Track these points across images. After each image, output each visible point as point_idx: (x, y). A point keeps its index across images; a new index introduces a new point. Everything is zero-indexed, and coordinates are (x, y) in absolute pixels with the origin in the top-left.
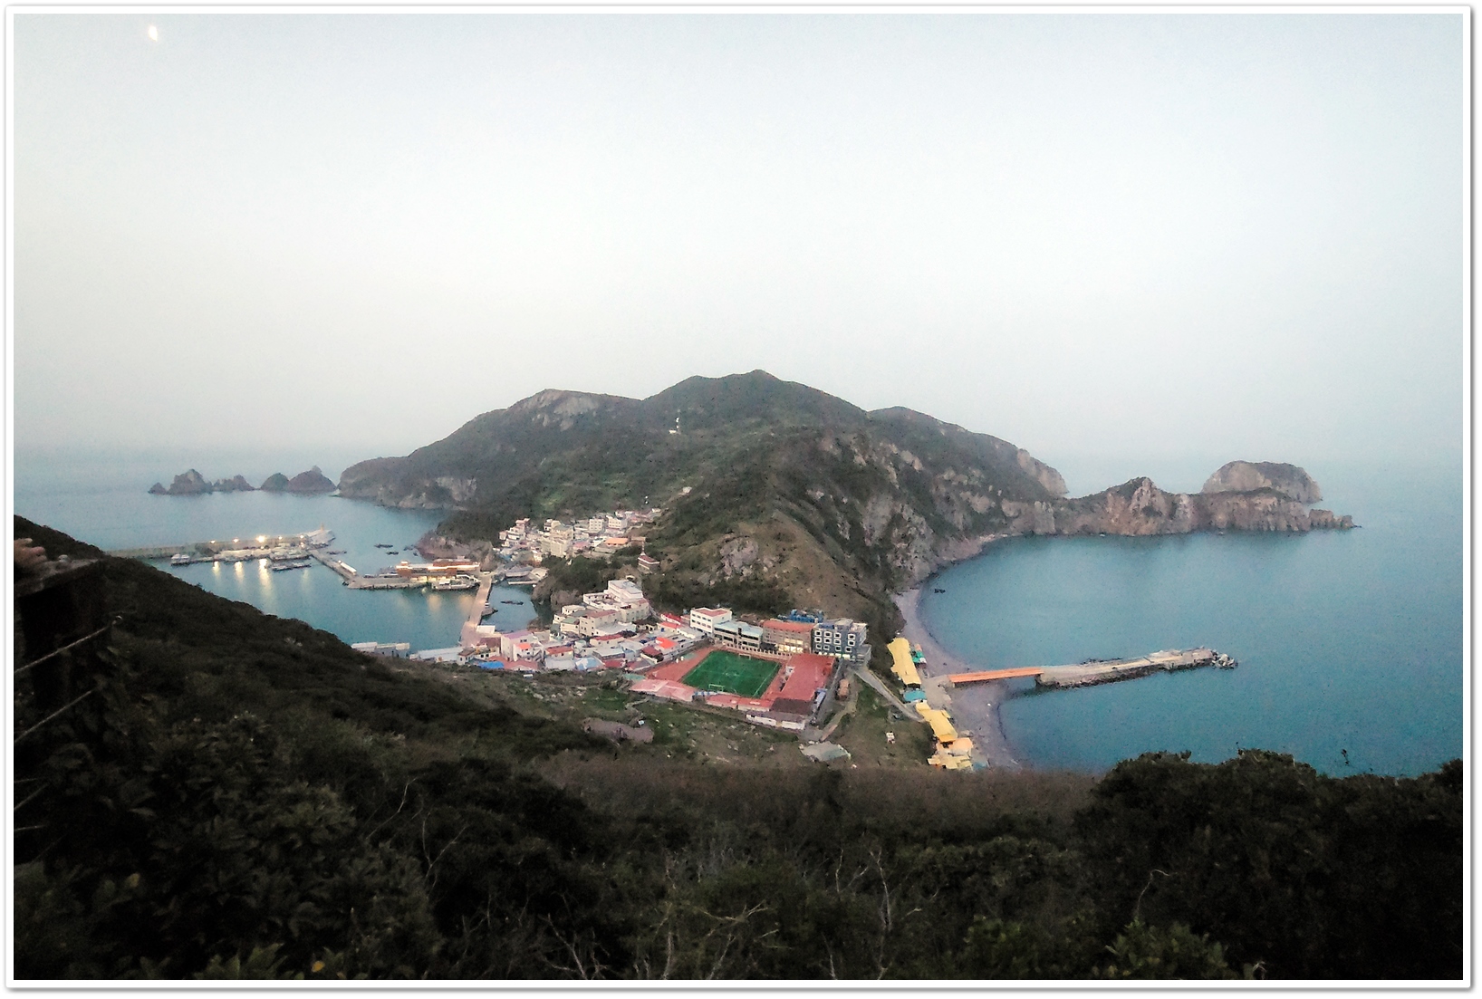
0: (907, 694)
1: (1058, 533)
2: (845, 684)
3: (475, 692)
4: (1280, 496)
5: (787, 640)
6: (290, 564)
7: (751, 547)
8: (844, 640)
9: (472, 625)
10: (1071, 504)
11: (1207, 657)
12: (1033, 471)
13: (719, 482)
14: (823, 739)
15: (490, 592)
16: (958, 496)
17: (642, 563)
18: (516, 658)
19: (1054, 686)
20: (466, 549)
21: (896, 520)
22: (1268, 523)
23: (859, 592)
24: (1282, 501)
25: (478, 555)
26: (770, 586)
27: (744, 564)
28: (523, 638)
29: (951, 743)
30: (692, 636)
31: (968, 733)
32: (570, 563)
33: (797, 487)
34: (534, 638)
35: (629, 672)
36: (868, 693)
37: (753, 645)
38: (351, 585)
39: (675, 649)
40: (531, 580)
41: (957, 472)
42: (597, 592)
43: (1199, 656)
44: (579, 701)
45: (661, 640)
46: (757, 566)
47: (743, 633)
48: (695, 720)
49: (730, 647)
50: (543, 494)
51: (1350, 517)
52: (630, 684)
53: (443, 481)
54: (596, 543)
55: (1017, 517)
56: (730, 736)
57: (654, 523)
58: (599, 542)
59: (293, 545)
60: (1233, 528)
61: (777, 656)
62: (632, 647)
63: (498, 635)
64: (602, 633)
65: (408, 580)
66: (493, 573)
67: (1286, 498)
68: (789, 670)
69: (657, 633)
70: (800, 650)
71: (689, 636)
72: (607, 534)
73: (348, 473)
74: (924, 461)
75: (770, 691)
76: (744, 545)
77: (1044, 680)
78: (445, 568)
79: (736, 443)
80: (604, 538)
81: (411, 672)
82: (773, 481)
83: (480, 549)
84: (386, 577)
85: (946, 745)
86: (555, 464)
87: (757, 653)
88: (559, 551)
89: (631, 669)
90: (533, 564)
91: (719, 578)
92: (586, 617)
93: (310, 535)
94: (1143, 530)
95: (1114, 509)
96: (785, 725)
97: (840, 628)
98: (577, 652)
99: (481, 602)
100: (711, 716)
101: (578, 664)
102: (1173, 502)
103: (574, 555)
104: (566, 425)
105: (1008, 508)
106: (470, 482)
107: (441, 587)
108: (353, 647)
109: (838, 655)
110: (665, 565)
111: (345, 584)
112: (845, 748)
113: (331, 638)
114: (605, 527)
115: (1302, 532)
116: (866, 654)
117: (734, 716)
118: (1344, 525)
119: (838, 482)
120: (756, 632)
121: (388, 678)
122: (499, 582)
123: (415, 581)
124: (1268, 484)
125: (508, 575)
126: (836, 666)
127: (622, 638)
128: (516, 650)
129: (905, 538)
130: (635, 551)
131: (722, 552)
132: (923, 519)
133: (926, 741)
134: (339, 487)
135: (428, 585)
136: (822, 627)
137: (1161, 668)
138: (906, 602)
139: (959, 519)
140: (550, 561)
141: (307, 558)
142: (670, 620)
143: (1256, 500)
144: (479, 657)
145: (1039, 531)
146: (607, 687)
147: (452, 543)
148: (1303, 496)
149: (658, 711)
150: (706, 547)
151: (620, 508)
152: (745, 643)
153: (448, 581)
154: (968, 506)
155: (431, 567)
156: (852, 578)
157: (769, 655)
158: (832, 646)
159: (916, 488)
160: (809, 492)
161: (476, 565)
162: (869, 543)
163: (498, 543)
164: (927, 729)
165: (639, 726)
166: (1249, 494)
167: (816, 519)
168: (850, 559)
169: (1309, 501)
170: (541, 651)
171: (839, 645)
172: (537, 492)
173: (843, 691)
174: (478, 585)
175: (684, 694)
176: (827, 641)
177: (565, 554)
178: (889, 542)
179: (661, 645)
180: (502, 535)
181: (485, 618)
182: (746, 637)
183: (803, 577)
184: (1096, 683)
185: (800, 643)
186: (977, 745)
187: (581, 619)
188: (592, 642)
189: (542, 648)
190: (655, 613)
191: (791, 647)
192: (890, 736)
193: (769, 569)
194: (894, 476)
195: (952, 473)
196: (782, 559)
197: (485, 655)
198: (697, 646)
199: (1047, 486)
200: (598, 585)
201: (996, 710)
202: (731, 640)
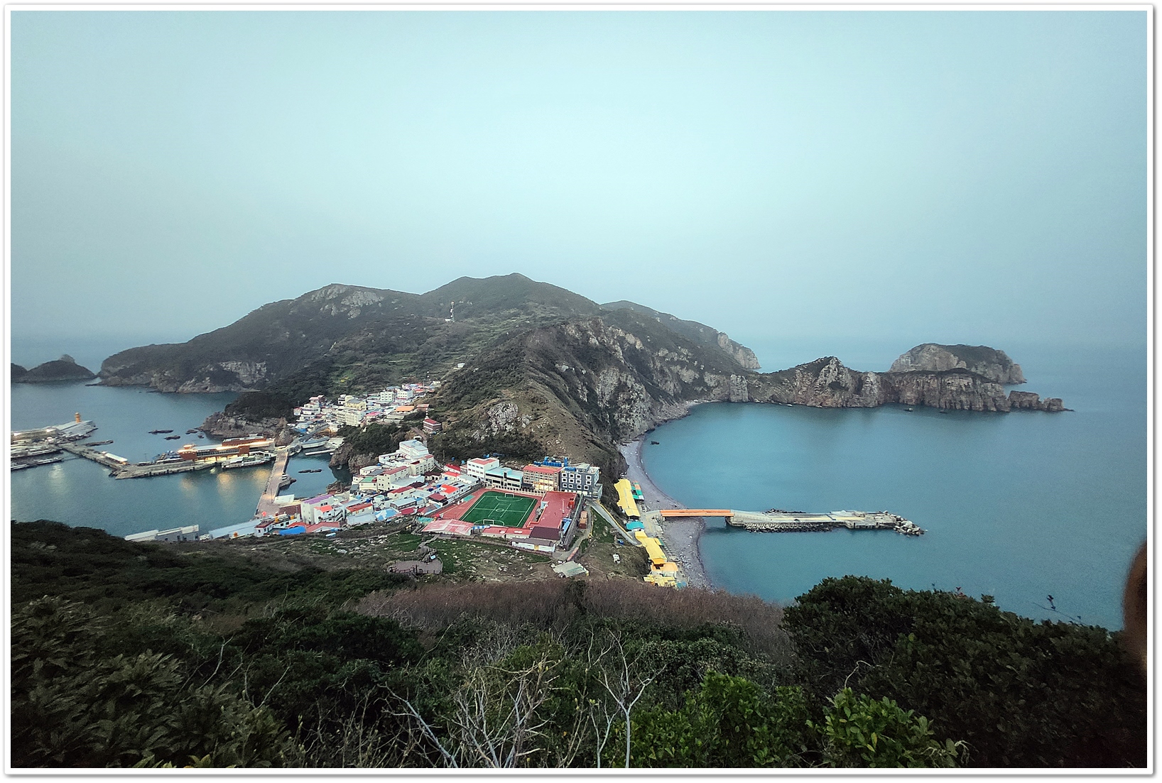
0: (629, 524)
1: (751, 401)
2: (584, 515)
3: (278, 560)
4: (975, 376)
5: (541, 481)
6: (33, 461)
7: (512, 409)
8: (584, 480)
9: (269, 497)
10: (762, 378)
11: (891, 521)
12: (731, 351)
13: (485, 359)
14: (569, 559)
15: (287, 464)
16: (670, 370)
17: (426, 425)
18: (317, 521)
19: (742, 528)
20: (258, 426)
21: (621, 387)
22: (961, 401)
23: (592, 442)
24: (978, 382)
25: (271, 431)
26: (528, 440)
27: (507, 422)
28: (323, 501)
29: (662, 565)
30: (469, 482)
31: (674, 558)
32: (364, 430)
33: (548, 362)
34: (335, 500)
35: (421, 516)
36: (600, 523)
37: (516, 486)
38: (121, 475)
39: (456, 494)
40: (329, 449)
41: (670, 351)
42: (391, 453)
43: (882, 520)
44: (381, 548)
45: (444, 486)
46: (517, 423)
47: (508, 476)
48: (474, 550)
49: (498, 488)
50: (336, 373)
51: (1060, 400)
52: (423, 526)
53: (231, 366)
54: (387, 412)
55: (716, 387)
56: (501, 561)
57: (435, 393)
58: (390, 410)
59: (37, 440)
60: (922, 405)
61: (534, 494)
62: (423, 495)
63: (297, 502)
64: (397, 487)
65: (194, 463)
66: (289, 447)
67: (984, 379)
68: (544, 505)
69: (441, 481)
70: (551, 489)
71: (466, 482)
72: (395, 404)
73: (109, 362)
74: (644, 342)
75: (528, 523)
76: (507, 407)
77: (733, 521)
78: (237, 447)
79: (499, 329)
80: (394, 407)
81: (203, 553)
82: (529, 358)
83: (274, 425)
84: (165, 462)
85: (658, 567)
86: (346, 348)
87: (519, 492)
88: (354, 421)
89: (423, 514)
90: (330, 435)
91: (488, 434)
92: (383, 475)
93: (60, 427)
94: (829, 402)
95: (801, 384)
96: (541, 548)
97: (581, 470)
98: (377, 506)
99: (278, 475)
100: (486, 546)
101: (378, 516)
102: (859, 379)
103: (368, 423)
104: (353, 314)
105: (710, 379)
106: (259, 365)
107: (231, 466)
108: (126, 539)
109: (579, 492)
110: (445, 425)
111: (112, 475)
112: (584, 566)
113: (97, 534)
114: (395, 397)
115: (1000, 412)
116: (599, 492)
117: (504, 544)
118: (1052, 408)
119: (578, 358)
120: (518, 475)
121: (173, 562)
122: (296, 454)
123: (201, 463)
124: (963, 365)
125: (304, 447)
126: (577, 501)
127: (414, 489)
128: (318, 513)
129: (629, 401)
130: (421, 415)
131: (490, 413)
132: (643, 387)
133: (643, 563)
134: (99, 375)
135: (217, 465)
136: (566, 469)
137: (842, 526)
138: (628, 451)
139: (670, 387)
140: (345, 431)
141: (58, 452)
142: (452, 470)
143: (948, 380)
144: (278, 526)
145: (733, 398)
146: (403, 532)
147: (244, 423)
148: (1002, 377)
149: (445, 546)
150: (477, 409)
151: (405, 382)
152: (509, 484)
153: (240, 458)
154: (678, 377)
155: (220, 447)
156: (588, 432)
157: (528, 493)
158: (575, 485)
159: (638, 363)
160: (557, 365)
161: (272, 441)
162: (601, 405)
163: (294, 419)
164: (644, 552)
165: (430, 560)
166: (941, 374)
167: (563, 386)
168: (587, 417)
169: (1010, 382)
170: (342, 511)
171: (579, 484)
172: (330, 370)
173: (583, 521)
174: (273, 459)
175: (464, 530)
176: (572, 481)
177: (360, 423)
178: (616, 403)
179: (445, 491)
180: (297, 412)
181: (283, 489)
182: (510, 479)
183: (553, 431)
184: (780, 530)
185: (551, 483)
186: (681, 569)
187: (378, 477)
188: (390, 495)
189: (343, 507)
190: (439, 465)
191: (544, 485)
192: (616, 557)
193: (527, 426)
194: (620, 354)
195: (666, 352)
196: (537, 417)
197: (285, 523)
198: (473, 489)
199: (743, 363)
200: (391, 447)
201: (696, 541)
202: (499, 482)
